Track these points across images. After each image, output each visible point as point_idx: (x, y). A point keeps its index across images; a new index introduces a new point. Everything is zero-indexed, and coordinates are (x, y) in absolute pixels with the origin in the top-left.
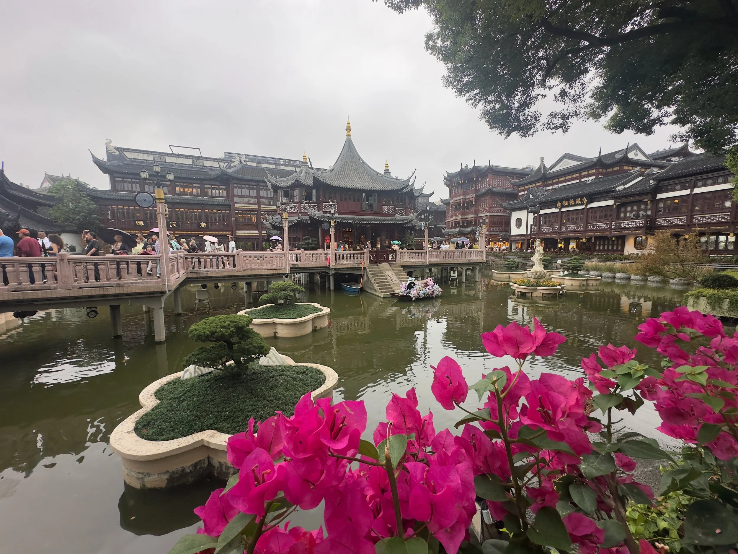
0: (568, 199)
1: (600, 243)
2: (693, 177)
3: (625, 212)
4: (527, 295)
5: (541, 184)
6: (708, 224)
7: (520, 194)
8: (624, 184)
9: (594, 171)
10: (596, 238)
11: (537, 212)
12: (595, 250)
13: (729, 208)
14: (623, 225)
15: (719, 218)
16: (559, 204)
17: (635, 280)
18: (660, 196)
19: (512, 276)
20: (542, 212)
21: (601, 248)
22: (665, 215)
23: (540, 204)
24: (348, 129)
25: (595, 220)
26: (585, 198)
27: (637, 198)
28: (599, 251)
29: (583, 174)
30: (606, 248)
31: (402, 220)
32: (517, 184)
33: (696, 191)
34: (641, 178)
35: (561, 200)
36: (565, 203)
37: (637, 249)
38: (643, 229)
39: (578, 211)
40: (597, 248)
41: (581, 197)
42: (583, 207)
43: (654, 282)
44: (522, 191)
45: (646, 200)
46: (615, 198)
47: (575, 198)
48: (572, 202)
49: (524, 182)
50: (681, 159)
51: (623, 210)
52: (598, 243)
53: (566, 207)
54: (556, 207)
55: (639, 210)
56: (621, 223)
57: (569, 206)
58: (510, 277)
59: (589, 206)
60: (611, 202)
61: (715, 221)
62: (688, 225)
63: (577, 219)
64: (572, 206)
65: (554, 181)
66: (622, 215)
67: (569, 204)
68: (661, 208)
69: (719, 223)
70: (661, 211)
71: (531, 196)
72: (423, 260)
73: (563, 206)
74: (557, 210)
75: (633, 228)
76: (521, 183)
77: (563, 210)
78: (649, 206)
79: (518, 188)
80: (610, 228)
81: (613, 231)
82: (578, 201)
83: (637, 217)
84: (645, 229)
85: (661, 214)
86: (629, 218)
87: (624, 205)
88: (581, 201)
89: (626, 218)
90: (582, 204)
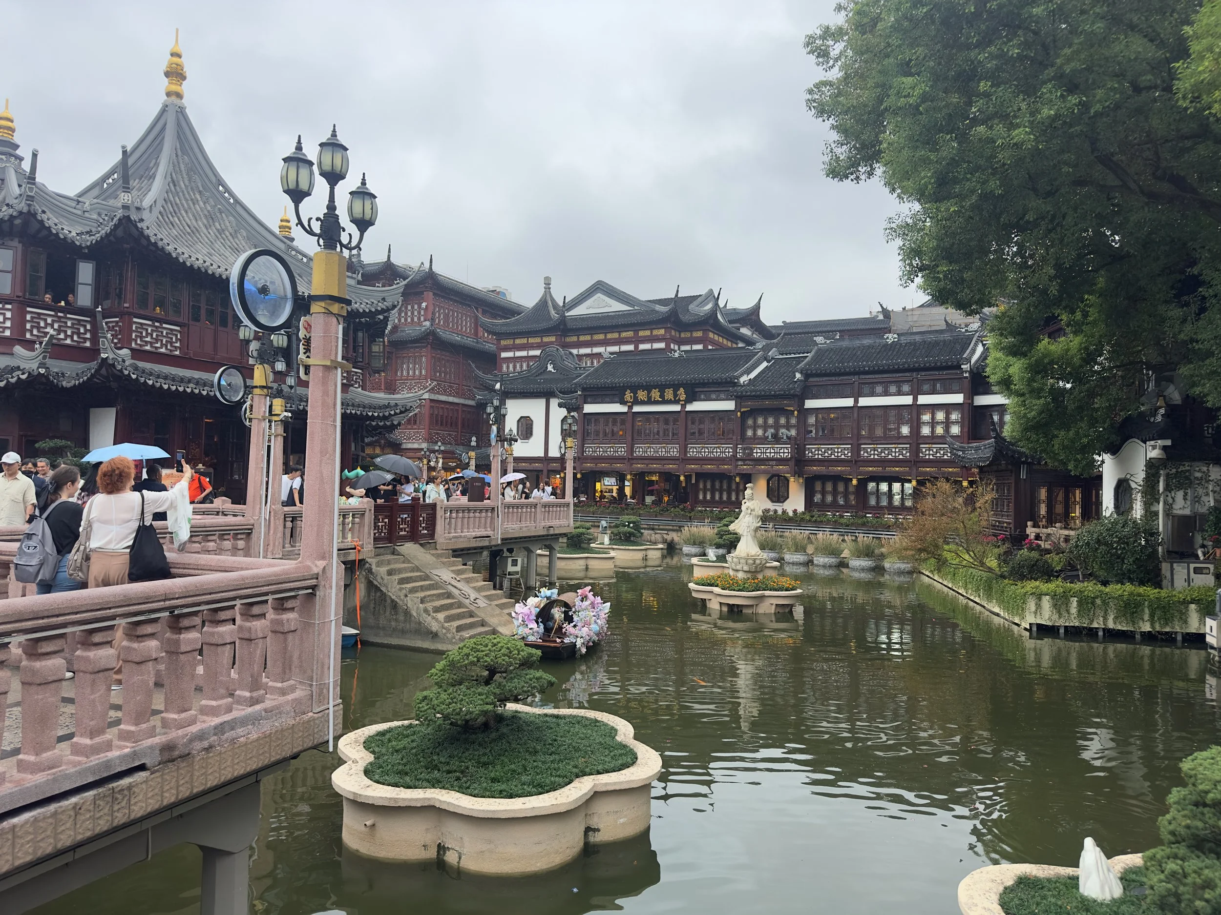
0: (648, 388)
1: (705, 486)
2: (856, 377)
3: (755, 428)
4: (745, 611)
5: (553, 339)
6: (883, 462)
7: (504, 355)
8: (748, 372)
9: (662, 331)
10: (700, 476)
11: (579, 409)
12: (697, 502)
13: (906, 437)
14: (757, 453)
15: (895, 452)
16: (628, 396)
17: (793, 564)
18: (810, 404)
19: (593, 564)
20: (589, 408)
21: (708, 497)
22: (816, 441)
23: (584, 390)
24: (175, 74)
25: (700, 437)
26: (682, 390)
27: (776, 403)
28: (705, 502)
29: (641, 333)
30: (717, 497)
31: (380, 408)
32: (497, 329)
33: (864, 402)
34: (765, 364)
35: (634, 389)
36: (642, 395)
37: (773, 502)
38: (790, 463)
39: (667, 416)
40: (701, 497)
41: (676, 387)
42: (677, 408)
43: (824, 566)
44: (507, 349)
45: (792, 409)
46: (739, 398)
47: (662, 388)
48: (655, 394)
49: (514, 329)
50: (828, 342)
51: (750, 422)
52: (701, 486)
53: (643, 403)
54: (623, 402)
55: (777, 426)
56: (752, 449)
57: (650, 402)
58: (587, 569)
59: (689, 408)
60: (729, 405)
61: (890, 457)
62: (856, 461)
63: (666, 431)
64: (656, 403)
65: (582, 338)
66: (750, 433)
67: (649, 398)
68: (813, 425)
69: (896, 462)
70: (811, 432)
71: (550, 368)
72: (490, 533)
73: (637, 402)
74: (624, 409)
75: (772, 459)
76: (504, 329)
77: (636, 409)
78: (793, 421)
79: (499, 340)
80: (734, 456)
81: (740, 463)
82: (669, 394)
83: (777, 439)
84: (792, 463)
85: (812, 438)
86: (764, 440)
87: (753, 413)
88: (675, 395)
89: (755, 440)
90: (676, 402)
